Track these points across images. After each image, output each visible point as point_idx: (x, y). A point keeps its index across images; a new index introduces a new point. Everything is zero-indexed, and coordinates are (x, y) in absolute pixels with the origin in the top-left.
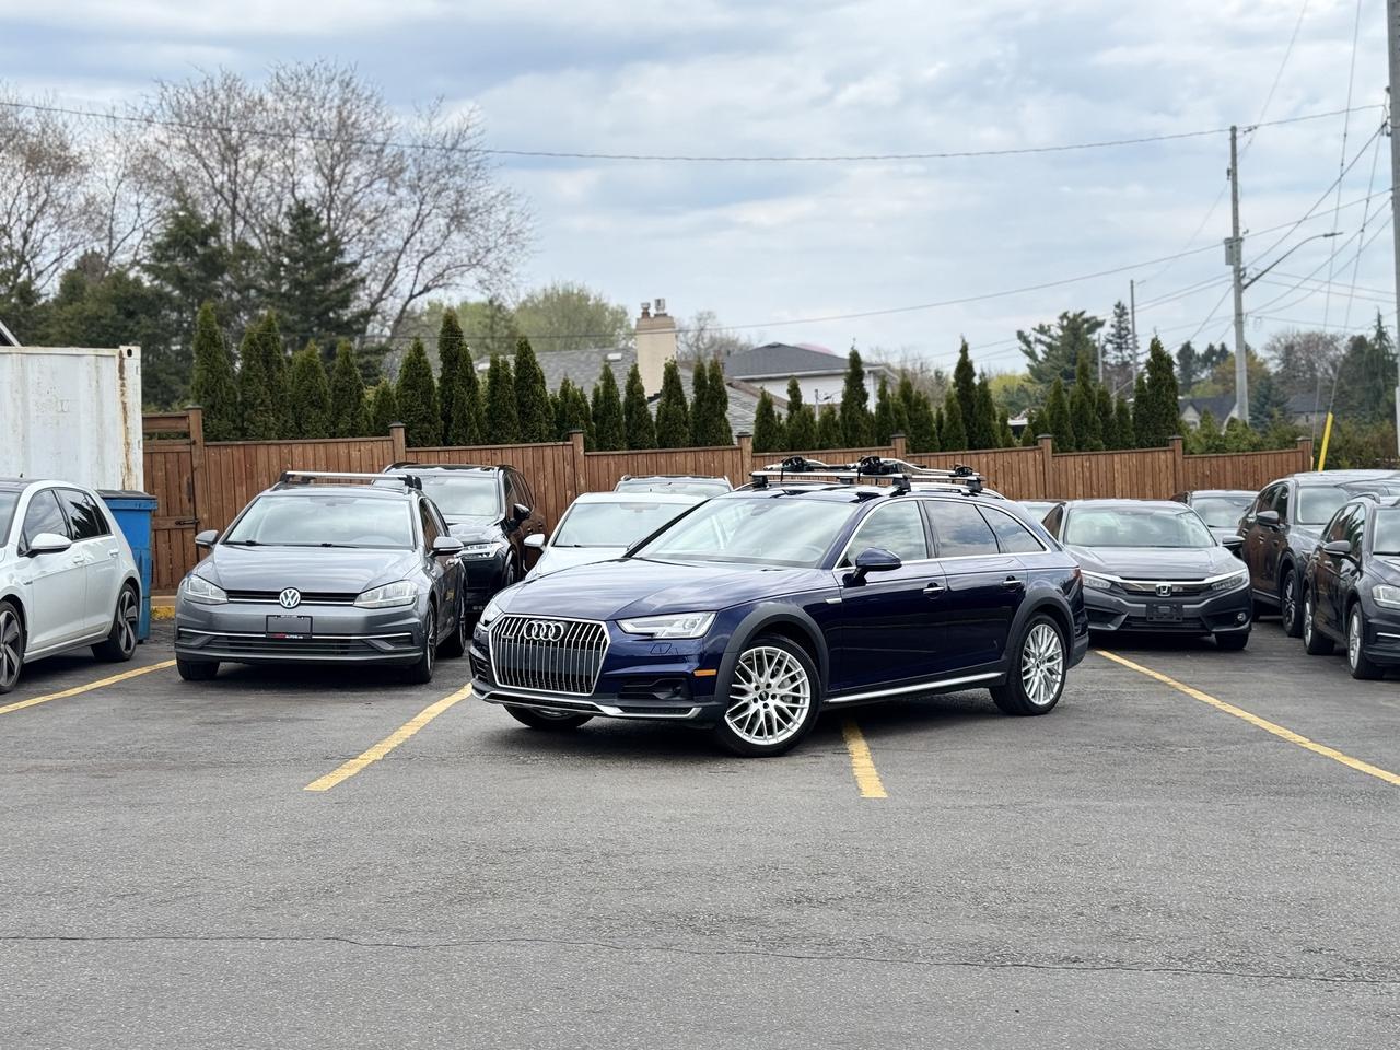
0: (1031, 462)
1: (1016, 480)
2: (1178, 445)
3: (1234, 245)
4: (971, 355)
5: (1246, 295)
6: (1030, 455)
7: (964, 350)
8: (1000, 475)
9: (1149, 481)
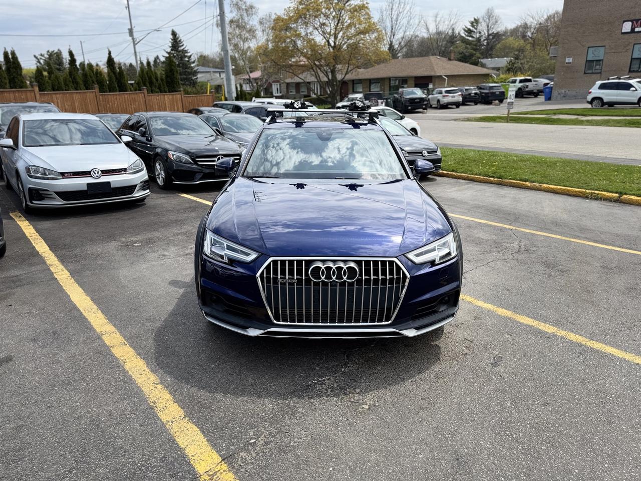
0: (141, 96)
1: (137, 103)
2: (182, 92)
3: (131, 32)
4: (113, 55)
5: (137, 46)
6: (140, 95)
7: (110, 53)
8: (132, 101)
9: (175, 104)
